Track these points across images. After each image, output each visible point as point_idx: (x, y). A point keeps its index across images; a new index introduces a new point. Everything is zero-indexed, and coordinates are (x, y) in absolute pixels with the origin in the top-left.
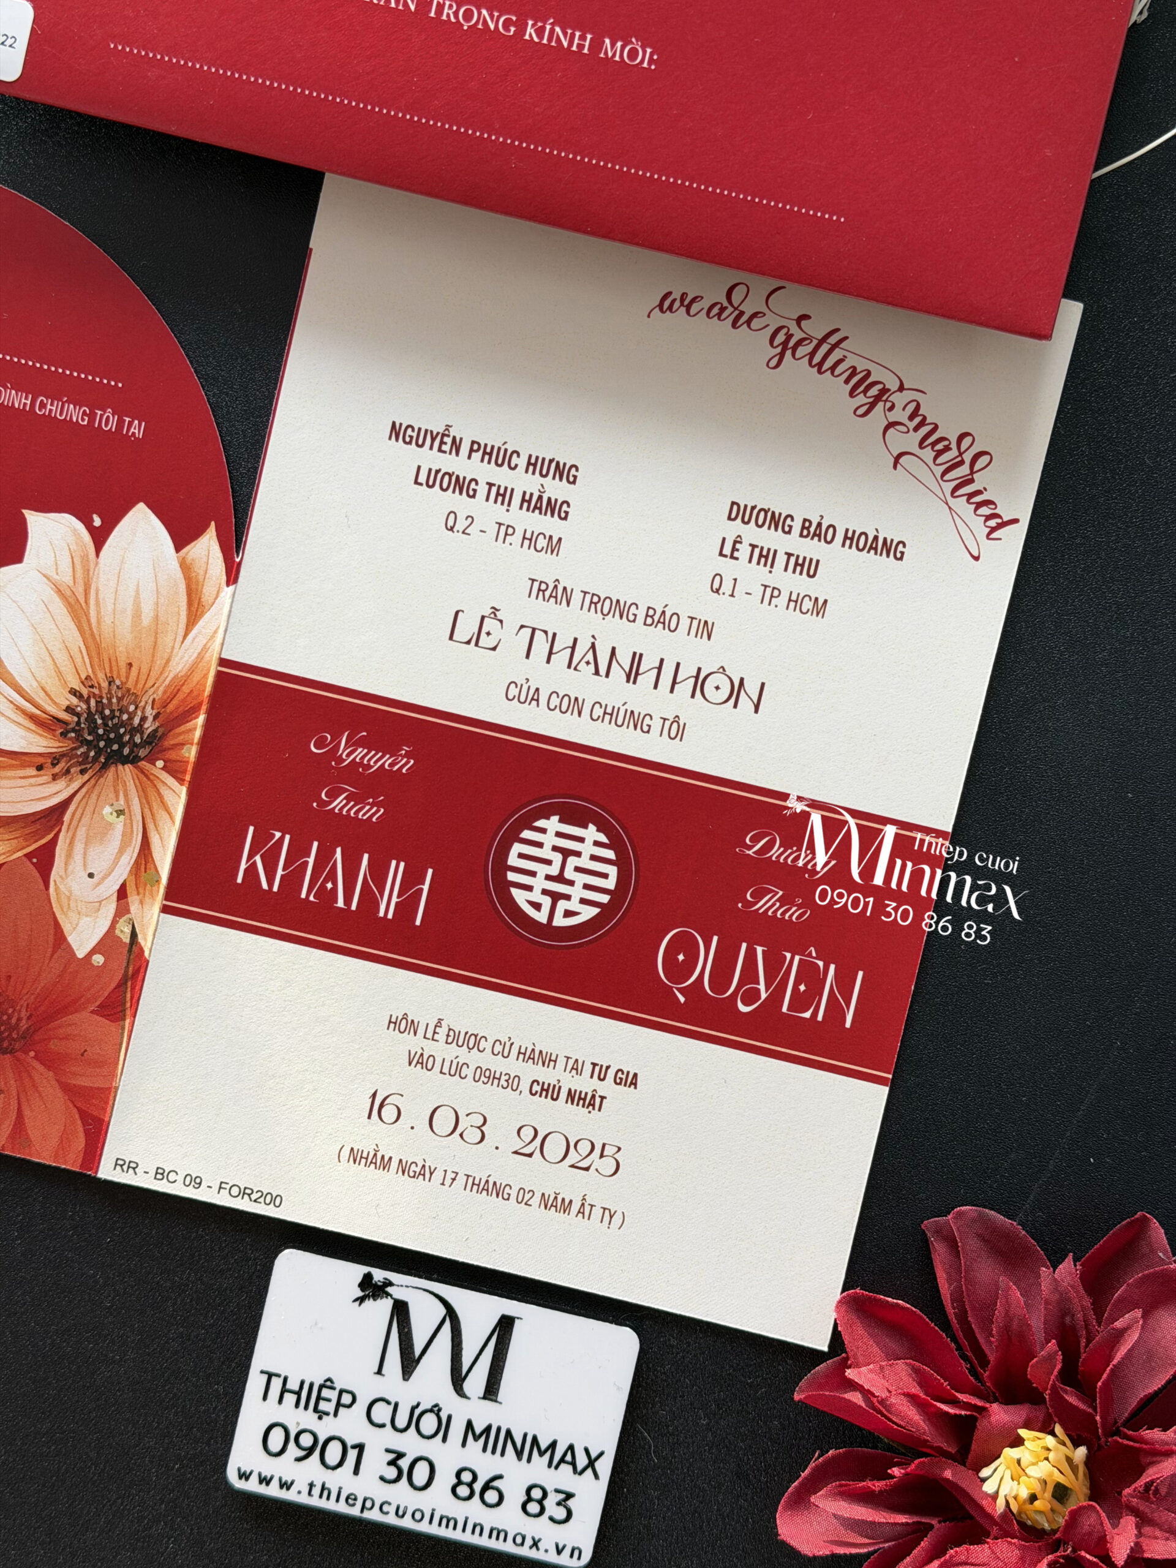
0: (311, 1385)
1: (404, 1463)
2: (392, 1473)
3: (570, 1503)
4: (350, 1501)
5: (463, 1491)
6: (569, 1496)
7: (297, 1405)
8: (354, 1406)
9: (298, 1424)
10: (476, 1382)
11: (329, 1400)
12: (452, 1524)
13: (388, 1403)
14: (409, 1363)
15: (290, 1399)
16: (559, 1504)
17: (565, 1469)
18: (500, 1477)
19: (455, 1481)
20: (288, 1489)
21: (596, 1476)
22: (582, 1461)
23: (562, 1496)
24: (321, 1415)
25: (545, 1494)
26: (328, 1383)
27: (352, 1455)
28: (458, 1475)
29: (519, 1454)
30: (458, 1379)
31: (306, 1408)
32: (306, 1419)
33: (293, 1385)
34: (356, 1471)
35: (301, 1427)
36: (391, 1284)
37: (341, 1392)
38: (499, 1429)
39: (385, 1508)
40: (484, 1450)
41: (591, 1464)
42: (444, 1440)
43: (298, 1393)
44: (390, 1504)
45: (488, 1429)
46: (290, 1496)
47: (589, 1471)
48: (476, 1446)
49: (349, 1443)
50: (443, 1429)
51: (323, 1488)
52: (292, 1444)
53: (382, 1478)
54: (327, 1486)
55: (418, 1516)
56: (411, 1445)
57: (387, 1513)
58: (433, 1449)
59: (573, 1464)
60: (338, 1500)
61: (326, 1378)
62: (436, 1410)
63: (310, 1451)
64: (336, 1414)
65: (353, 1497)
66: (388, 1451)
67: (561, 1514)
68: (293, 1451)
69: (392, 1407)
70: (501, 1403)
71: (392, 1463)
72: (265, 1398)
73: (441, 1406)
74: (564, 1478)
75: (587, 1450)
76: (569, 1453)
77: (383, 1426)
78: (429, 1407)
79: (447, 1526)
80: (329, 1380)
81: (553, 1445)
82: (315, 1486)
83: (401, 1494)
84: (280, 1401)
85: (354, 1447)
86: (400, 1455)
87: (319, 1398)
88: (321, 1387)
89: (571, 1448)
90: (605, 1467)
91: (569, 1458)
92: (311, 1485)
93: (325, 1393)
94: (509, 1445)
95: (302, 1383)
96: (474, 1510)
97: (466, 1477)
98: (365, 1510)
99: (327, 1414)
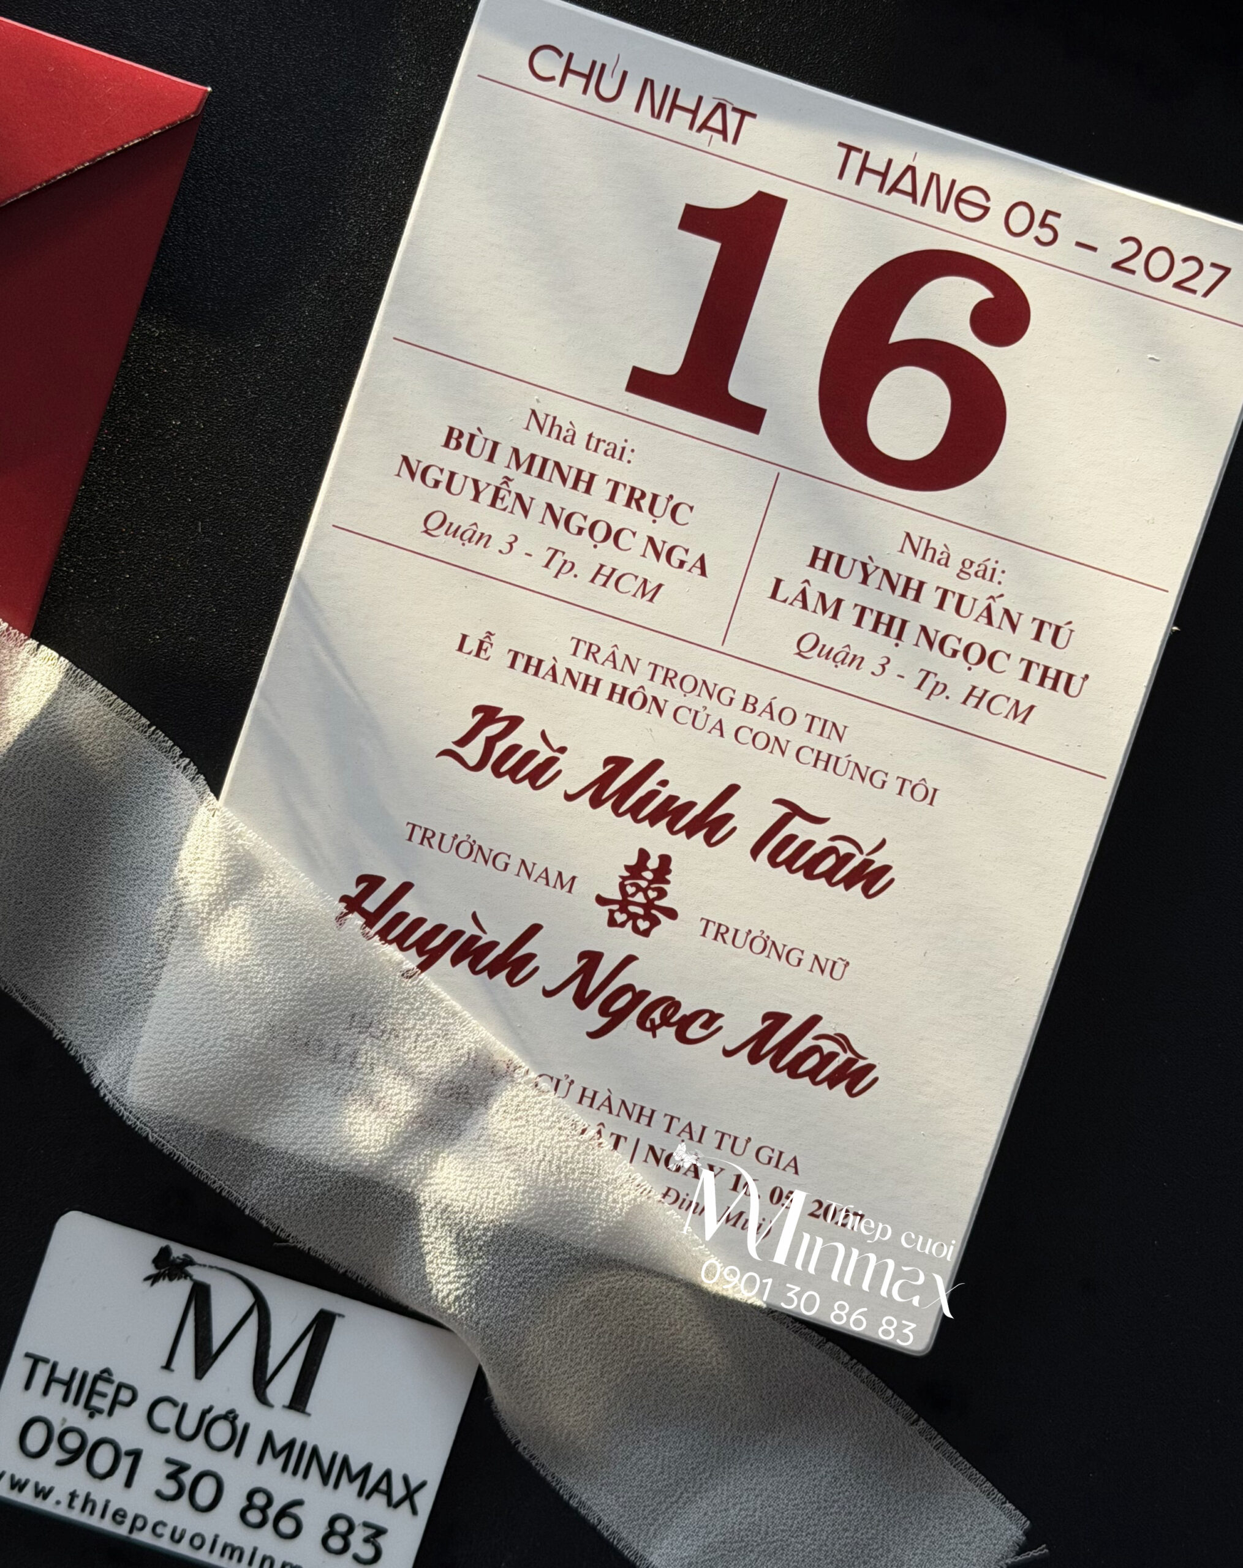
0: (85, 1376)
1: (187, 1478)
2: (171, 1488)
3: (382, 1541)
4: (118, 1518)
5: (254, 1516)
6: (380, 1532)
7: (65, 1398)
8: (134, 1405)
9: (64, 1420)
10: (282, 1388)
11: (103, 1395)
12: (236, 1555)
13: (175, 1404)
14: (204, 1360)
15: (57, 1390)
16: (366, 1540)
17: (379, 1500)
18: (299, 1503)
19: (244, 1503)
20: (45, 1497)
21: (414, 1511)
22: (398, 1492)
23: (370, 1532)
24: (93, 1412)
25: (351, 1528)
26: (105, 1375)
27: (126, 1463)
28: (250, 1496)
29: (325, 1479)
30: (261, 1382)
31: (76, 1402)
32: (76, 1416)
33: (63, 1373)
34: (128, 1483)
35: (67, 1425)
36: (190, 1262)
37: (120, 1387)
38: (304, 1446)
39: (159, 1530)
40: (284, 1469)
41: (410, 1495)
42: (238, 1453)
43: (68, 1384)
44: (164, 1525)
45: (291, 1444)
46: (46, 1506)
47: (406, 1506)
48: (273, 1465)
49: (124, 1448)
50: (237, 1441)
51: (87, 1499)
52: (54, 1446)
53: (159, 1494)
54: (92, 1497)
55: (197, 1542)
56: (197, 1456)
57: (161, 1536)
58: (222, 1464)
59: (388, 1493)
60: (103, 1516)
61: (103, 1367)
62: (230, 1417)
63: (75, 1455)
64: (111, 1413)
65: (122, 1513)
66: (169, 1461)
67: (367, 1552)
68: (55, 1453)
69: (177, 1411)
70: (309, 1415)
71: (172, 1476)
72: (27, 1386)
73: (238, 1412)
74: (375, 1510)
75: (406, 1479)
76: (385, 1480)
77: (165, 1431)
78: (223, 1412)
79: (231, 1557)
80: (106, 1370)
81: (367, 1470)
82: (78, 1496)
83: (179, 1515)
84: (46, 1392)
85: (128, 1453)
86: (183, 1468)
87: (92, 1392)
88: (96, 1379)
89: (387, 1474)
90: (425, 1501)
91: (383, 1486)
92: (73, 1496)
93: (101, 1386)
94: (314, 1468)
95: (74, 1372)
96: (265, 1541)
97: (260, 1500)
98: (135, 1531)
99: (100, 1411)
